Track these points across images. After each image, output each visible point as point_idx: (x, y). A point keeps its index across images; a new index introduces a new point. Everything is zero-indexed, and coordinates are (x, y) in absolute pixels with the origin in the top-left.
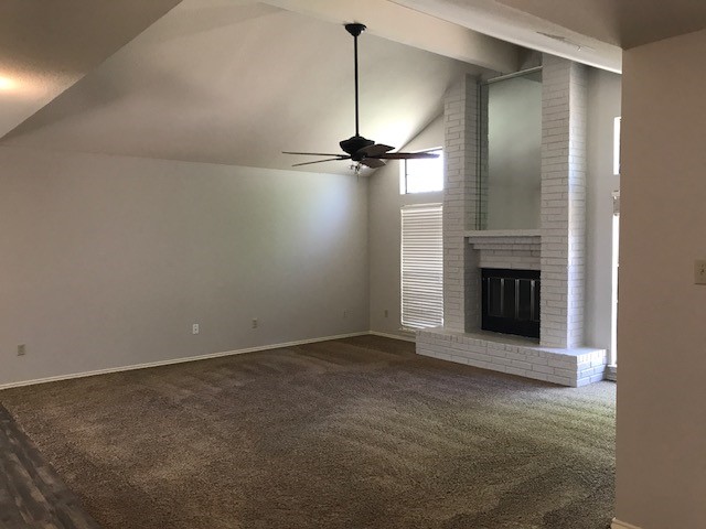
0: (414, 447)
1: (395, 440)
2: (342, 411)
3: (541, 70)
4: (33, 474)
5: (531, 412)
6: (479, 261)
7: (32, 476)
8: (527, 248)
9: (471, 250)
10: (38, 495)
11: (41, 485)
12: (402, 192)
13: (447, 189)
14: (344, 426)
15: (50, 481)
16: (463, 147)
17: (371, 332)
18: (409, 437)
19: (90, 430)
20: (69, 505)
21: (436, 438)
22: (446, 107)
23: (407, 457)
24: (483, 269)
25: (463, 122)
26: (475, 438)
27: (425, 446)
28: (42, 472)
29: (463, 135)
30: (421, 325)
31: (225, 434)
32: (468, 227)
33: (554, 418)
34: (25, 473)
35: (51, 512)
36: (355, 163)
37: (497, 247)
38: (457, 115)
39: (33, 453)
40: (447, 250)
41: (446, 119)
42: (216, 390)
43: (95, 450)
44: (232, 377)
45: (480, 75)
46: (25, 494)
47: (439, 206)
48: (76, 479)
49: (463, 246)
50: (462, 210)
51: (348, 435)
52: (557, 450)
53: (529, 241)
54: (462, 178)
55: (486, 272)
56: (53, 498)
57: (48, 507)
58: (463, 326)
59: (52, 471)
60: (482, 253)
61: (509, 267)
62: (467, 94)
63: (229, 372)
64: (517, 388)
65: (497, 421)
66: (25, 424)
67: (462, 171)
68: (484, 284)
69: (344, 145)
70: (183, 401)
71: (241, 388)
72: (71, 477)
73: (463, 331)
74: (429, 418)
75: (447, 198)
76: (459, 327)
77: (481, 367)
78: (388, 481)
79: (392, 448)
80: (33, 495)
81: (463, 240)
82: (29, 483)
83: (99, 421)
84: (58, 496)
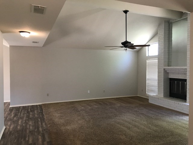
0: (135, 128)
1: (131, 126)
2: (120, 117)
3: (187, 18)
4: (42, 124)
5: (177, 123)
6: (169, 76)
7: (41, 124)
8: (183, 72)
9: (166, 72)
10: (41, 129)
11: (42, 127)
12: (147, 55)
13: (159, 54)
14: (119, 121)
15: (44, 126)
16: (163, 42)
17: (138, 96)
18: (135, 126)
19: (57, 115)
20: (46, 132)
21: (143, 127)
22: (158, 30)
23: (132, 131)
24: (170, 78)
25: (163, 35)
26: (155, 128)
27: (139, 129)
28: (44, 124)
29: (163, 39)
30: (152, 94)
31: (87, 120)
32: (165, 66)
33: (184, 125)
34: (40, 124)
35: (42, 133)
36: (126, 48)
37: (174, 72)
38: (162, 33)
39: (44, 119)
40: (159, 72)
41: (158, 34)
42: (90, 108)
43: (56, 120)
44: (95, 105)
45: (169, 21)
46: (38, 128)
47: (157, 59)
48: (50, 126)
49: (163, 71)
50: (163, 61)
51: (118, 123)
52: (180, 135)
53: (184, 70)
54: (163, 51)
55: (171, 79)
56: (43, 130)
57: (42, 132)
58: (163, 95)
59: (46, 124)
60: (170, 74)
61: (178, 78)
62: (164, 26)
63: (95, 103)
64: (176, 115)
65: (164, 124)
66: (45, 112)
67: (163, 49)
68: (170, 83)
69: (122, 43)
70: (81, 110)
71: (96, 108)
72: (49, 126)
73: (163, 97)
74: (144, 121)
75: (159, 57)
76: (162, 95)
77: (168, 108)
78: (123, 137)
79: (129, 128)
80: (40, 129)
81: (163, 70)
82: (40, 126)
83: (60, 113)
84: (45, 130)
